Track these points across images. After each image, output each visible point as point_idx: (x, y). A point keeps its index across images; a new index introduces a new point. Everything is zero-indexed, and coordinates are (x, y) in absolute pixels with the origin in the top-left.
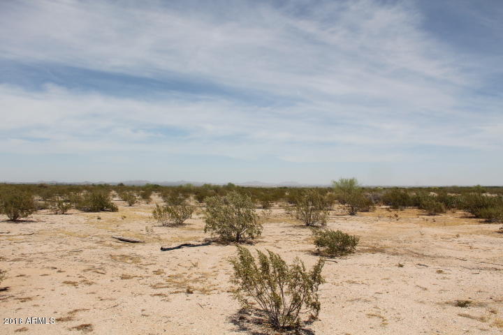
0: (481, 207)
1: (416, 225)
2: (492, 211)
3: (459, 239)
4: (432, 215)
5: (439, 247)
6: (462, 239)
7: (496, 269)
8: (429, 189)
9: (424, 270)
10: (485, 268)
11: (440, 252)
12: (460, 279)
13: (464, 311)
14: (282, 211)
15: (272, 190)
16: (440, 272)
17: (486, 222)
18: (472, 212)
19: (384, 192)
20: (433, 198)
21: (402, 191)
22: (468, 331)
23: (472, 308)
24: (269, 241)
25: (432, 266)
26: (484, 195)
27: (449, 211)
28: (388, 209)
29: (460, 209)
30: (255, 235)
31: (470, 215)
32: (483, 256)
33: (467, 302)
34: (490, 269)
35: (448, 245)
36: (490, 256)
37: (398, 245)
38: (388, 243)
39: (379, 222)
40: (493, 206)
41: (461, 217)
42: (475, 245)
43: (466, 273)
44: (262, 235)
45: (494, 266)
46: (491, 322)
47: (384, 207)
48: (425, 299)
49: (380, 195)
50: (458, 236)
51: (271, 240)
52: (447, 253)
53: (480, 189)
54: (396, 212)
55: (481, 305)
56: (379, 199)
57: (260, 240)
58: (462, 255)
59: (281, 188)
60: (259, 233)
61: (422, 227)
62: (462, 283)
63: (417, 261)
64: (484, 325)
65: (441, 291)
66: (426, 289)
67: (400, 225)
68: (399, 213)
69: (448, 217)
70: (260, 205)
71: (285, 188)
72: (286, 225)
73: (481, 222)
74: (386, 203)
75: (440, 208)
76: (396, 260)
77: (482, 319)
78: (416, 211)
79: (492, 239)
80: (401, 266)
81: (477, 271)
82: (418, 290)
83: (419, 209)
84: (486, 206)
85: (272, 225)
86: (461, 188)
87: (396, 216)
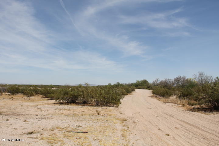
0: (49, 93)
1: (20, 102)
2: (52, 95)
3: (38, 107)
4: (29, 97)
5: (28, 111)
6: (39, 107)
7: (48, 118)
8: (31, 86)
9: (19, 121)
10: (44, 118)
11: (28, 113)
12: (33, 123)
13: (31, 136)
16: (25, 121)
17: (50, 99)
18: (45, 96)
19: (8, 87)
20: (31, 90)
21: (17, 87)
23: (34, 134)
25: (23, 119)
26: (53, 89)
27: (37, 95)
28: (9, 95)
29: (42, 94)
31: (45, 97)
32: (45, 113)
33: (32, 132)
34: (46, 118)
35: (32, 110)
36: (48, 113)
37: (9, 111)
38: (5, 110)
39: (3, 101)
40: (54, 93)
41: (41, 98)
42: (43, 109)
43: (36, 121)
45: (48, 117)
47: (7, 94)
48: (15, 133)
49: (6, 88)
50: (37, 106)
52: (31, 113)
53: (52, 86)
54: (12, 96)
55: (38, 132)
56: (5, 90)
58: (37, 113)
61: (23, 102)
62: (33, 125)
63: (16, 117)
65: (23, 129)
66: (16, 129)
67: (13, 102)
68: (14, 96)
69: (36, 98)
73: (48, 100)
74: (9, 91)
75: (33, 94)
76: (7, 117)
78: (22, 95)
79: (50, 106)
80: (8, 120)
81: (40, 119)
82: (14, 129)
83: (24, 94)
84: (51, 93)
86: (45, 85)
87: (12, 98)
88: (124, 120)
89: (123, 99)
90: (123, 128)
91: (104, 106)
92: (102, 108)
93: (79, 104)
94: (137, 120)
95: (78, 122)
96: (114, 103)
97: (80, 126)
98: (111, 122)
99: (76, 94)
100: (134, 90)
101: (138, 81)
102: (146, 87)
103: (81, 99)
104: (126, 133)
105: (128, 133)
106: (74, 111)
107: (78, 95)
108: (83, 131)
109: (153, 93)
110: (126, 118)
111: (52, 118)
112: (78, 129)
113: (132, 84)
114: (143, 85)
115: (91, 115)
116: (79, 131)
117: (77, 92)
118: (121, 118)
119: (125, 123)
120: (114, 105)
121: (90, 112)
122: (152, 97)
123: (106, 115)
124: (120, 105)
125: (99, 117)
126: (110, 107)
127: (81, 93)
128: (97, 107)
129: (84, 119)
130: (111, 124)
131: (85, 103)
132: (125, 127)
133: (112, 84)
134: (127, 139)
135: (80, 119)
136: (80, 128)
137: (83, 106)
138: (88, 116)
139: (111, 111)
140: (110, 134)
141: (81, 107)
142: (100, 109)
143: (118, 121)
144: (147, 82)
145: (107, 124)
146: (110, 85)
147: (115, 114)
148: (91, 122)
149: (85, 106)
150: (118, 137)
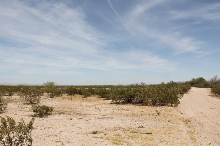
0: (105, 94)
1: (79, 102)
2: (109, 95)
3: (96, 107)
4: (86, 97)
5: (88, 110)
6: (97, 107)
7: (108, 118)
8: (86, 87)
9: (81, 120)
10: (104, 118)
11: (88, 112)
12: (95, 123)
13: (95, 135)
14: (19, 97)
15: (15, 87)
16: (87, 120)
17: (106, 99)
18: (102, 96)
19: (66, 88)
20: (87, 90)
21: (74, 87)
22: (96, 143)
23: (98, 134)
24: (11, 111)
25: (84, 118)
26: (106, 89)
27: (93, 96)
28: (68, 95)
29: (97, 94)
30: (3, 109)
31: (100, 97)
32: (104, 113)
33: (97, 132)
34: (106, 118)
35: (91, 110)
36: (107, 113)
37: (71, 110)
38: (67, 110)
39: (64, 101)
40: (109, 93)
41: (97, 98)
42: (101, 109)
43: (97, 120)
44: (7, 109)
45: (108, 117)
46: (105, 138)
47: (66, 94)
48: (80, 132)
49: (65, 89)
50: (95, 106)
51: (12, 111)
52: (91, 112)
53: (105, 87)
54: (71, 96)
55: (102, 132)
56: (64, 91)
57: (6, 111)
58: (96, 113)
59: (19, 86)
60: (5, 108)
61: (81, 102)
62: (95, 125)
63: (78, 117)
64: (102, 140)
65: (87, 129)
66: (81, 128)
67: (72, 102)
68: (73, 97)
69: (92, 98)
70: (8, 94)
71: (21, 86)
72: (20, 103)
73: (104, 100)
74: (67, 92)
75: (89, 94)
76: (70, 117)
77: (102, 138)
78: (79, 96)
79: (108, 106)
80: (71, 119)
81: (101, 119)
82: (78, 129)
83: (81, 95)
84: (107, 93)
85: (13, 103)
86: (98, 86)
87: (71, 98)
88: (188, 121)
89: (181, 98)
90: (189, 129)
91: (162, 105)
92: (161, 107)
93: (136, 104)
94: (201, 121)
95: (139, 123)
96: (173, 103)
97: (143, 127)
98: (174, 123)
99: (132, 94)
100: (190, 89)
101: (194, 79)
102: (203, 85)
103: (137, 99)
104: (194, 135)
105: (196, 136)
106: (132, 111)
107: (135, 95)
108: (147, 132)
109: (213, 91)
110: (189, 119)
111: (112, 118)
112: (141, 130)
113: (187, 83)
114: (199, 83)
115: (150, 115)
116: (142, 132)
117: (133, 92)
118: (184, 119)
119: (189, 124)
120: (173, 105)
121: (149, 112)
122: (212, 96)
123: (167, 115)
124: (179, 104)
125: (160, 117)
126: (169, 107)
127: (138, 93)
128: (155, 107)
129: (145, 119)
130: (175, 125)
131: (141, 103)
132: (190, 129)
133: (166, 83)
134: (197, 142)
135: (141, 119)
136: (142, 128)
137: (140, 105)
138: (148, 116)
139: (170, 111)
140: (177, 136)
141: (138, 106)
142: (158, 108)
143: (180, 121)
144: (204, 80)
145: (170, 125)
146: (163, 84)
147: (176, 114)
148: (153, 122)
149: (142, 105)
150: (186, 139)
